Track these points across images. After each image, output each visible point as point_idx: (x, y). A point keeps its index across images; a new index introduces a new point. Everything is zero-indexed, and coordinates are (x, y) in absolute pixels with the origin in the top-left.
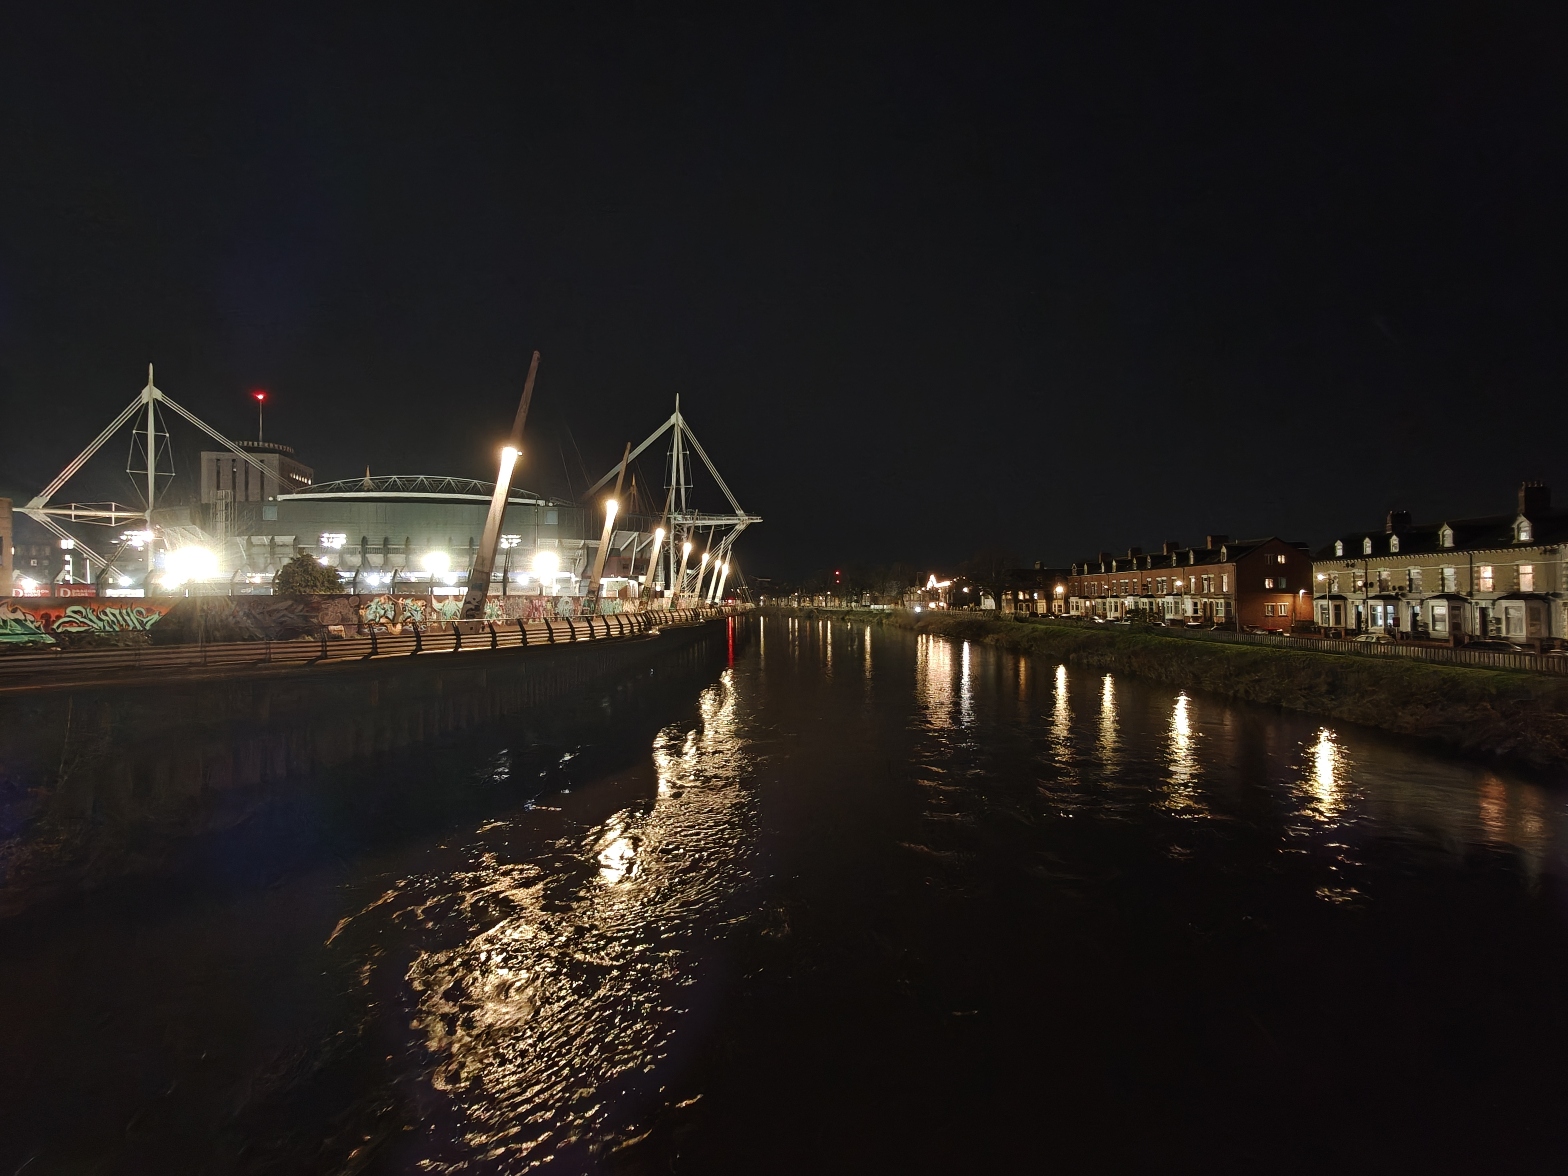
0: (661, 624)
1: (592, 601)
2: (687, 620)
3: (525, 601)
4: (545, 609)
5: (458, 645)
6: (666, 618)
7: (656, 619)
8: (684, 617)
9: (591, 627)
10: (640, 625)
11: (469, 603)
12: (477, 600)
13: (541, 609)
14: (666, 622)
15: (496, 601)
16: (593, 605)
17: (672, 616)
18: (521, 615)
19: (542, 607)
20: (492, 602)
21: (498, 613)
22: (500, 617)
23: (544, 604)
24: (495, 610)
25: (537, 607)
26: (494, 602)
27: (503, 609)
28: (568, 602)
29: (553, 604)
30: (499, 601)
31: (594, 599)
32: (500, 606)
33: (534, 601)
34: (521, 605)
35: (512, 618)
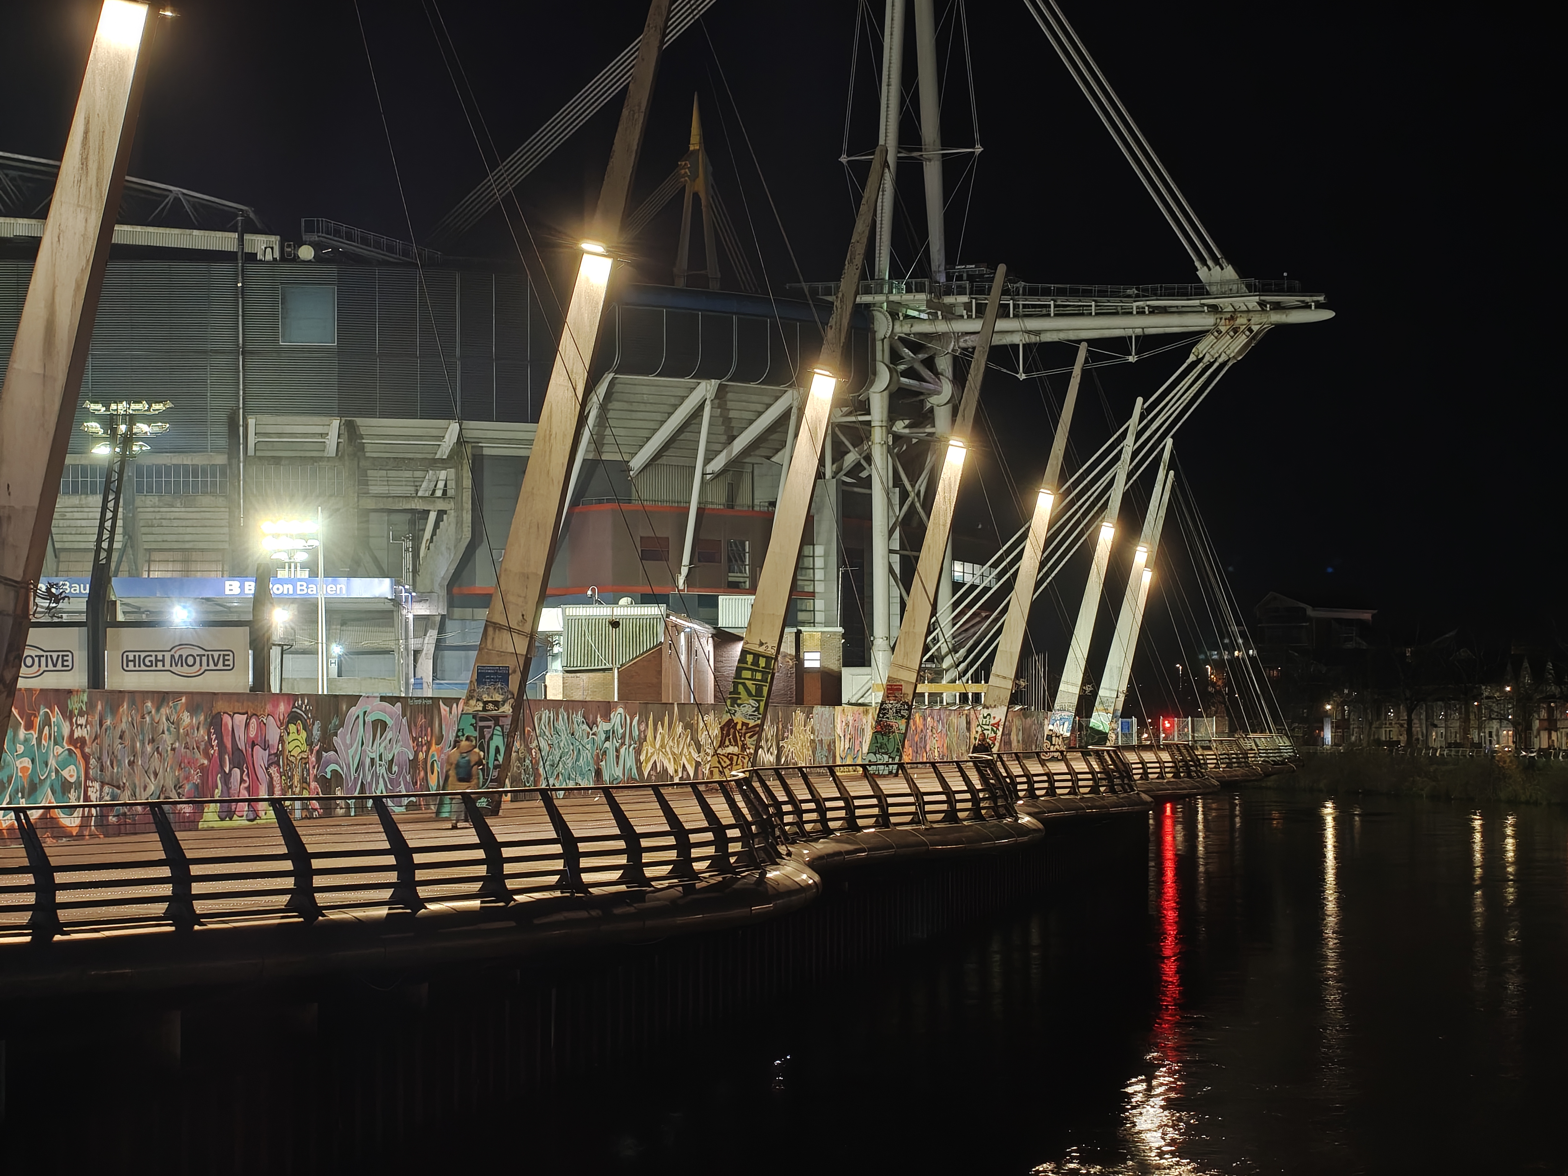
0: (827, 832)
1: (496, 719)
2: (951, 815)
3: (186, 718)
4: (275, 758)
6: (850, 808)
7: (798, 812)
8: (936, 808)
9: (489, 842)
10: (721, 841)
13: (261, 756)
14: (851, 823)
15: (56, 717)
16: (498, 741)
17: (880, 796)
18: (170, 783)
19: (266, 746)
20: (38, 721)
21: (65, 773)
22: (73, 795)
23: (273, 734)
24: (52, 762)
25: (241, 745)
26: (47, 722)
27: (86, 758)
28: (384, 725)
29: (316, 733)
30: (68, 715)
31: (507, 709)
32: (72, 740)
33: (227, 719)
34: (168, 738)
35: (125, 798)
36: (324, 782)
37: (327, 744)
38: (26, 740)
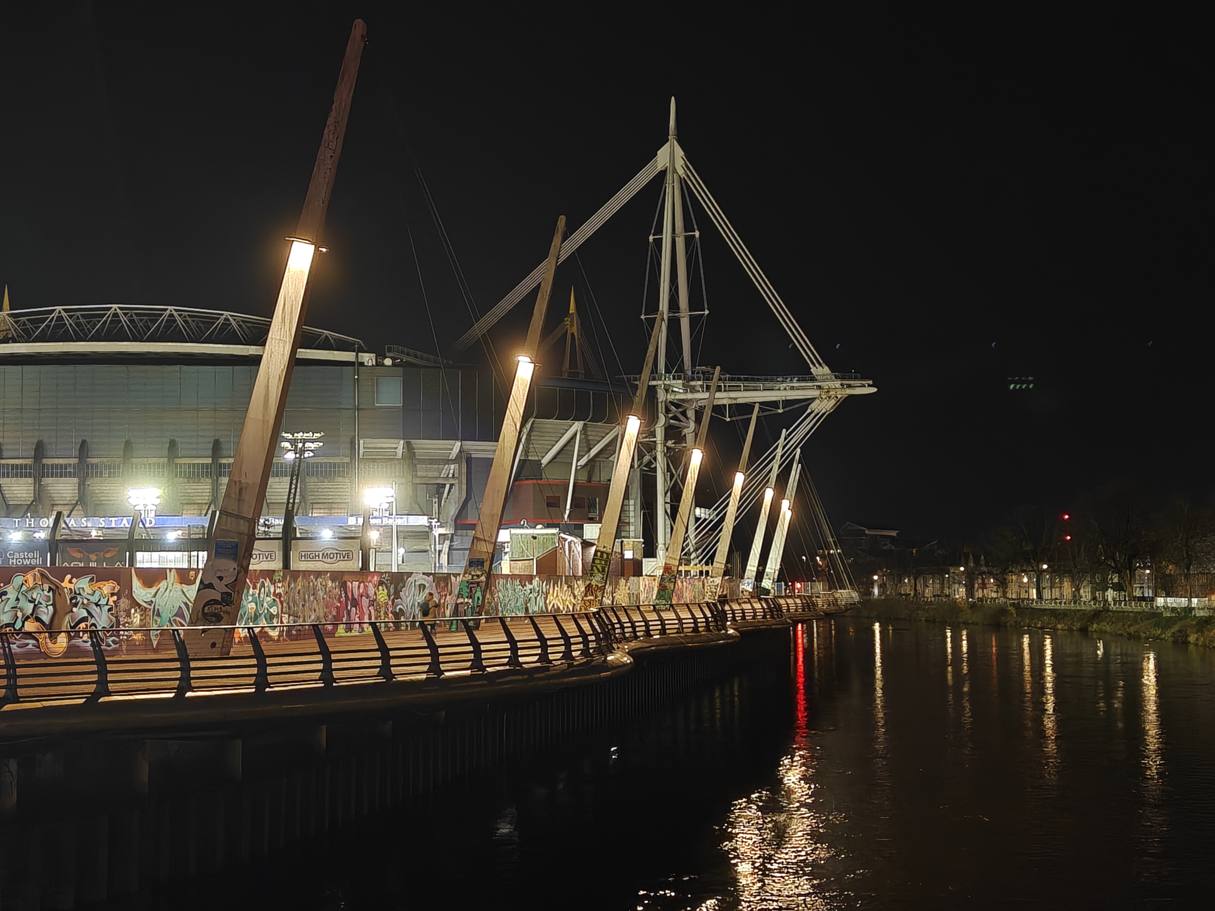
0: (636, 637)
1: (478, 583)
2: (696, 629)
3: (330, 583)
4: (372, 603)
5: (185, 684)
6: (647, 626)
7: (622, 628)
8: (689, 624)
9: (474, 643)
10: (586, 642)
11: (210, 586)
12: (225, 581)
13: (365, 602)
14: (648, 633)
15: (267, 583)
16: (479, 594)
17: (661, 620)
18: (322, 615)
19: (368, 597)
20: (258, 586)
21: (271, 610)
22: (275, 621)
23: (371, 590)
24: (265, 604)
25: (356, 596)
26: (263, 585)
27: (282, 603)
28: (424, 586)
29: (392, 591)
30: (273, 582)
31: (483, 578)
32: (275, 594)
33: (349, 584)
34: (321, 593)
35: (300, 622)
36: (397, 615)
37: (397, 596)
38: (253, 595)
